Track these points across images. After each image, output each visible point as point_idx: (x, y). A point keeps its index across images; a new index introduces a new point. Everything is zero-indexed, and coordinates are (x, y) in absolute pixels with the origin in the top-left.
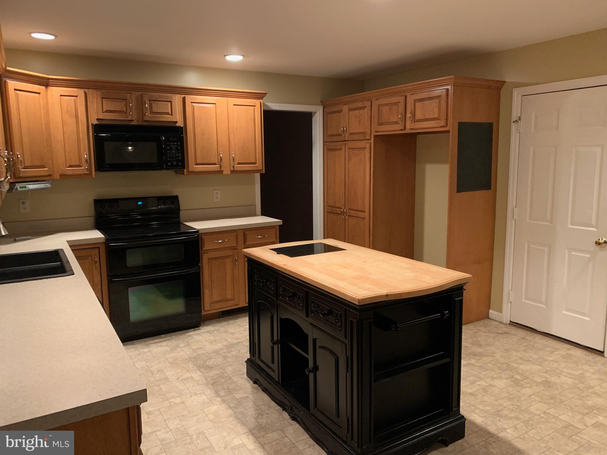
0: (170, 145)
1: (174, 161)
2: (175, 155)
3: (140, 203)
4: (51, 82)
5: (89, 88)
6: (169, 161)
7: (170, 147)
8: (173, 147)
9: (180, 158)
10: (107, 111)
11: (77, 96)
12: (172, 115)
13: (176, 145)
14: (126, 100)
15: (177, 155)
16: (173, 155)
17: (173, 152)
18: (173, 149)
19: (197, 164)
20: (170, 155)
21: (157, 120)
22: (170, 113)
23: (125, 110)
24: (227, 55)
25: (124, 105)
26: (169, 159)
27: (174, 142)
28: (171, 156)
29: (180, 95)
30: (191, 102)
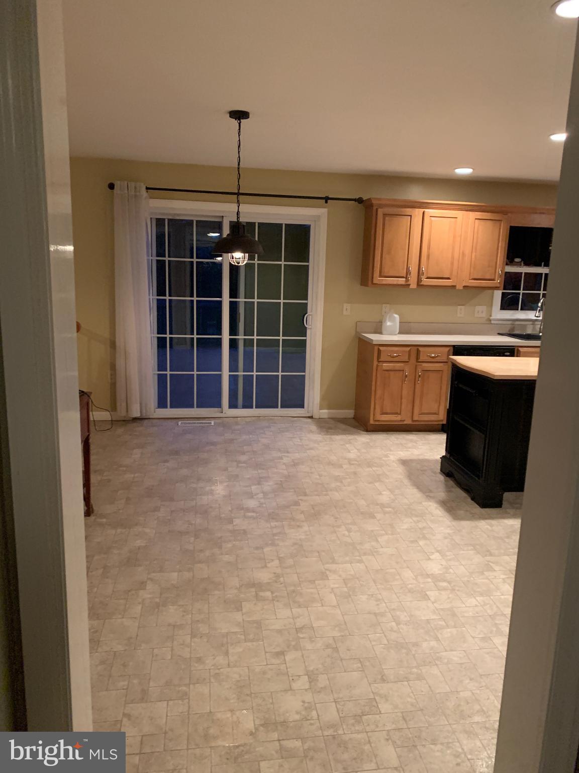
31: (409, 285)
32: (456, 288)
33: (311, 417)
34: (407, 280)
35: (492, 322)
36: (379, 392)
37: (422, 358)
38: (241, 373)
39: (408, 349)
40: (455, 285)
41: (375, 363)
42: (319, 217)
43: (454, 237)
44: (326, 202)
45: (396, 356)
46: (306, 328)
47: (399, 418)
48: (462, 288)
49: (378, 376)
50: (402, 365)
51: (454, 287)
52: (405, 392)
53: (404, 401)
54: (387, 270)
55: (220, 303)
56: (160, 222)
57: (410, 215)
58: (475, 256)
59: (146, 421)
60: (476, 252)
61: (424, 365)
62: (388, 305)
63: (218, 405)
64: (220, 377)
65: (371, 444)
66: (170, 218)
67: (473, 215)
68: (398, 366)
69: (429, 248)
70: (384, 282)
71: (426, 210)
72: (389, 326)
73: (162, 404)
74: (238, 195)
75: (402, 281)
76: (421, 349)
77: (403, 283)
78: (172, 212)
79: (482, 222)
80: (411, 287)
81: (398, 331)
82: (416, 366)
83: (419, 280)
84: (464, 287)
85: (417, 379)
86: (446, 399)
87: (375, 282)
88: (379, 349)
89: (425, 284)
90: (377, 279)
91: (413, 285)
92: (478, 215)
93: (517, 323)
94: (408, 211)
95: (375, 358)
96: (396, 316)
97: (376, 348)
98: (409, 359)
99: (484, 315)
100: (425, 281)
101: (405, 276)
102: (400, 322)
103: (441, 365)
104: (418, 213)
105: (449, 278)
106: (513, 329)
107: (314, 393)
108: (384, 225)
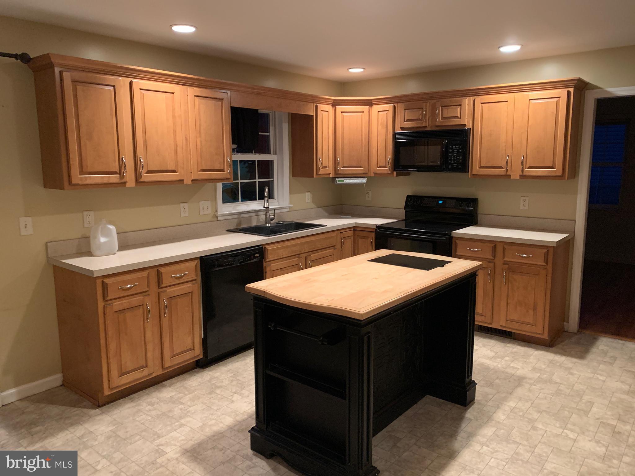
0: (452, 148)
1: (455, 163)
2: (457, 158)
3: (441, 202)
4: (373, 102)
5: (397, 103)
6: (450, 164)
7: (452, 150)
8: (455, 150)
9: (461, 161)
10: (408, 120)
11: (388, 111)
12: (461, 118)
13: (458, 148)
14: (422, 108)
15: (458, 157)
16: (454, 158)
17: (454, 154)
18: (455, 152)
19: (481, 167)
20: (451, 158)
21: (446, 124)
22: (459, 116)
23: (420, 118)
24: (501, 47)
25: (420, 113)
26: (450, 162)
27: (456, 145)
28: (453, 159)
29: (471, 97)
30: (481, 103)
31: (125, 183)
32: (183, 183)
34: (122, 177)
35: (219, 218)
36: (113, 346)
37: (165, 282)
39: (145, 273)
40: (183, 179)
41: (101, 304)
43: (174, 117)
45: (131, 288)
47: (146, 372)
48: (190, 182)
49: (108, 322)
50: (140, 297)
51: (182, 181)
52: (149, 334)
53: (150, 347)
54: (90, 164)
57: (114, 85)
58: (201, 142)
60: (200, 137)
61: (169, 290)
62: (92, 213)
65: (121, 433)
67: (192, 91)
68: (135, 301)
69: (145, 132)
70: (88, 182)
71: (134, 80)
72: (105, 243)
75: (114, 178)
76: (162, 270)
77: (117, 180)
79: (203, 101)
80: (128, 185)
81: (117, 248)
82: (159, 293)
83: (138, 176)
84: (193, 180)
85: (162, 312)
86: (200, 327)
87: (74, 181)
88: (103, 282)
89: (146, 180)
90: (78, 178)
91: (131, 182)
92: (197, 91)
93: (242, 216)
94: (110, 79)
95: (98, 298)
96: (111, 227)
97: (99, 282)
98: (148, 286)
99: (210, 211)
100: (146, 177)
101: (118, 172)
102: (117, 234)
103: (189, 285)
104: (123, 82)
105: (174, 171)
106: (239, 223)
108: (76, 96)
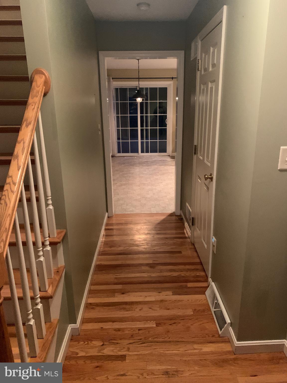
33: (169, 156)
38: (145, 141)
42: (170, 84)
44: (173, 79)
46: (167, 124)
55: (137, 116)
56: (117, 89)
59: (114, 157)
63: (137, 152)
64: (138, 142)
66: (120, 88)
73: (119, 152)
74: (139, 79)
78: (121, 86)
107: (170, 147)
